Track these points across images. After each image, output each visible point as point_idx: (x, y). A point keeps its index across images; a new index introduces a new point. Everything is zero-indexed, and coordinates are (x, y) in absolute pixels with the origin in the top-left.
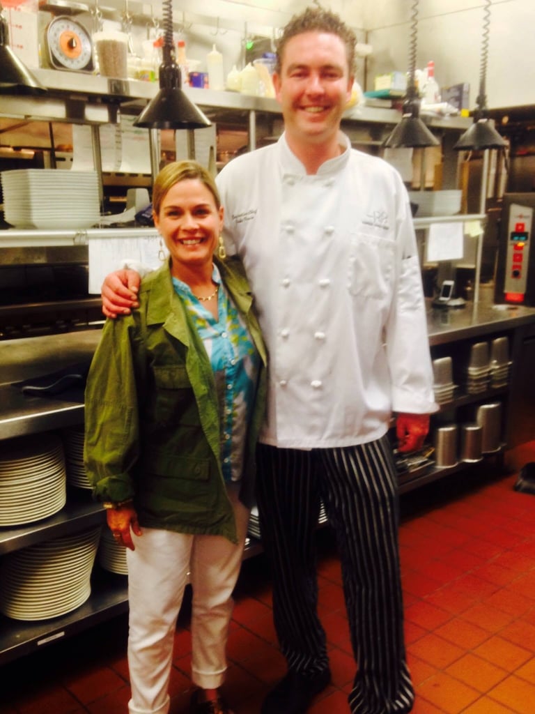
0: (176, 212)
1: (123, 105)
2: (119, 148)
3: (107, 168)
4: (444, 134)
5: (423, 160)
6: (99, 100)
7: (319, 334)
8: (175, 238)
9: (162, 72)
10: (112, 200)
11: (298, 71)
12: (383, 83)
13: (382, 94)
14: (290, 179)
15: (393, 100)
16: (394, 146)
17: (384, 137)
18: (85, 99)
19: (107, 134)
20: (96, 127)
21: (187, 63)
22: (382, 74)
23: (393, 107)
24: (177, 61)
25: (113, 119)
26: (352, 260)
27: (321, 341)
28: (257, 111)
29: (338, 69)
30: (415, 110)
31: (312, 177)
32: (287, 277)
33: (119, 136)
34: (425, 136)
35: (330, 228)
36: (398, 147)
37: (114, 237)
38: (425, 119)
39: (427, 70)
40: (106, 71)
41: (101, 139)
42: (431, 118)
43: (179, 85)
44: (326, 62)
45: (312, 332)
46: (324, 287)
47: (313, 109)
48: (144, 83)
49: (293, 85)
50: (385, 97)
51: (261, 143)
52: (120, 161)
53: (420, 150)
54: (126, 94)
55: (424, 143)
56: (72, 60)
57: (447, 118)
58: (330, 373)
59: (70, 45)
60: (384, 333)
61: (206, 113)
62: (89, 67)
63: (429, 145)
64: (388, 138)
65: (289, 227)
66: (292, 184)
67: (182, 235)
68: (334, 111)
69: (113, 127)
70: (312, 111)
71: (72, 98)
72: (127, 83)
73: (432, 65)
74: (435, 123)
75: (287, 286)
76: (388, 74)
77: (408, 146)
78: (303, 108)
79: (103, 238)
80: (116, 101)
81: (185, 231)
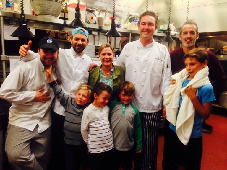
0: (104, 54)
1: (101, 31)
2: (99, 41)
3: (96, 45)
4: (176, 39)
5: (171, 46)
6: (96, 30)
7: (142, 84)
8: (103, 60)
9: (112, 25)
10: (96, 53)
11: (143, 24)
12: (162, 27)
13: (161, 30)
14: (139, 48)
15: (164, 31)
16: (164, 42)
17: (161, 39)
18: (93, 30)
19: (97, 37)
20: (94, 36)
21: (117, 22)
22: (161, 25)
23: (164, 33)
24: (115, 22)
25: (99, 34)
26: (152, 67)
27: (143, 86)
28: (131, 33)
29: (153, 24)
30: (169, 34)
31: (144, 48)
32: (135, 70)
33: (99, 38)
34: (172, 40)
35: (147, 59)
36: (165, 42)
37: (98, 60)
38: (172, 36)
39: (173, 24)
40: (99, 24)
41: (95, 38)
42: (173, 35)
43: (115, 27)
44: (150, 22)
45: (140, 83)
46: (144, 73)
47: (146, 32)
48: (107, 27)
49: (142, 27)
50: (162, 30)
51: (132, 40)
52: (99, 44)
53: (170, 43)
54: (103, 29)
55: (171, 41)
56: (92, 21)
57: (177, 36)
58: (145, 94)
59: (92, 18)
60: (159, 86)
61: (120, 33)
62: (95, 23)
63: (172, 42)
64: (162, 40)
65: (137, 58)
66: (139, 49)
67: (105, 59)
68: (151, 33)
69: (98, 36)
70: (146, 33)
71: (90, 29)
72: (103, 27)
73: (174, 23)
74: (174, 37)
75: (135, 72)
76: (163, 25)
77: (167, 42)
78: (144, 32)
79: (96, 60)
80: (100, 30)
81: (106, 58)
